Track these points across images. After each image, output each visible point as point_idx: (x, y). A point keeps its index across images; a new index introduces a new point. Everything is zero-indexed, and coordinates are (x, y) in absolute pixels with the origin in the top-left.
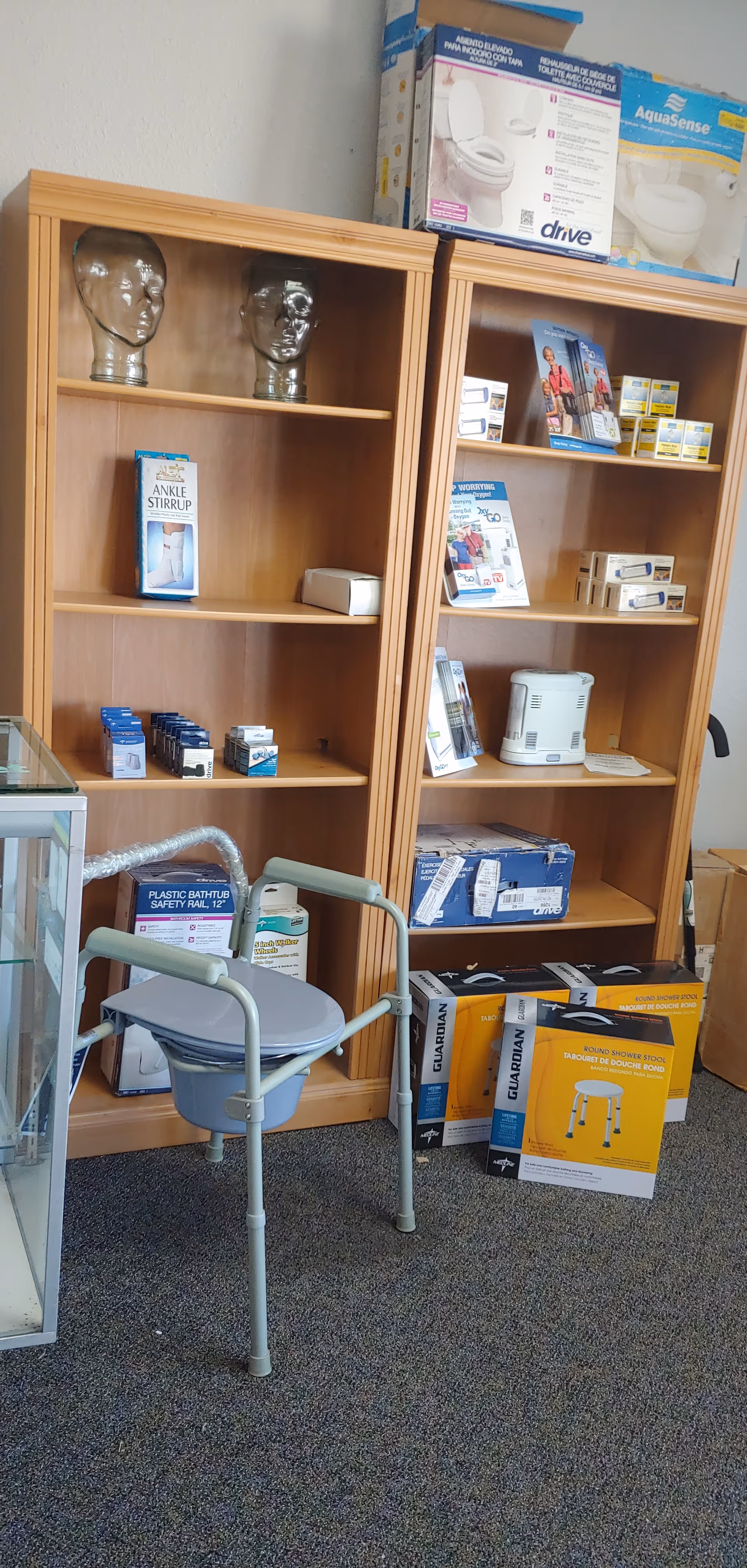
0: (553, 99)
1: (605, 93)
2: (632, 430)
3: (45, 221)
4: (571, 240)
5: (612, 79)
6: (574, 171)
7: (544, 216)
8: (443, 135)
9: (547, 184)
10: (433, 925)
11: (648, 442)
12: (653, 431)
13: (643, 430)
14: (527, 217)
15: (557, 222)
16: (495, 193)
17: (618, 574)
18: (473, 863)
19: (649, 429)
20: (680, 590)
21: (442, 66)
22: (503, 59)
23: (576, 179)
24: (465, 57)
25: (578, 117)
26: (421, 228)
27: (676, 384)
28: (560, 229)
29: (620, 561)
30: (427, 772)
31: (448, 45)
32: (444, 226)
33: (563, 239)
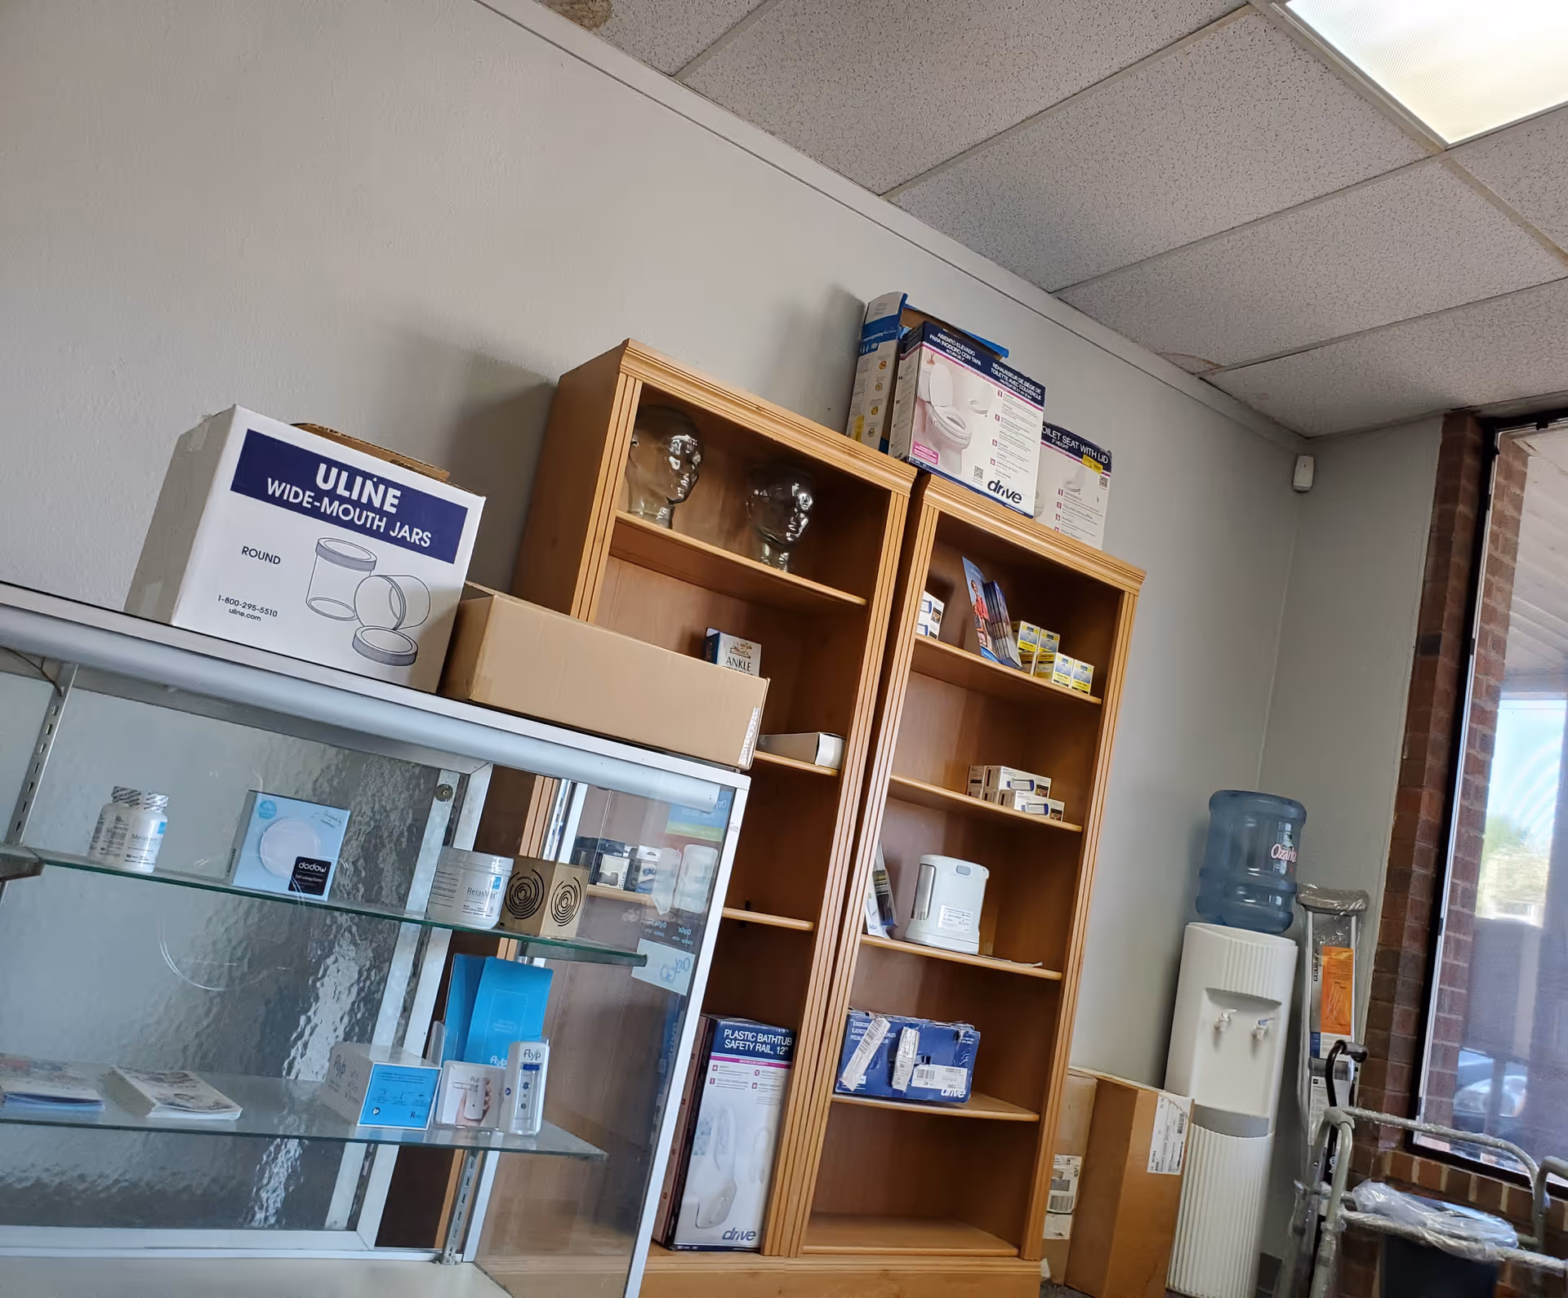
0: (1000, 394)
1: (1034, 399)
2: (1031, 662)
3: (631, 381)
4: (1008, 497)
5: (1039, 391)
6: (1012, 448)
7: (990, 475)
8: (925, 399)
9: (993, 452)
10: (856, 1094)
11: (1045, 671)
12: (1052, 662)
13: (1040, 662)
14: (979, 472)
15: (999, 481)
16: (959, 449)
17: (1009, 784)
18: (897, 1031)
19: (1046, 660)
20: (1060, 806)
21: (927, 351)
22: (968, 357)
23: (1012, 454)
24: (944, 349)
25: (1016, 410)
26: (905, 460)
27: (1057, 636)
28: (1001, 487)
29: (1010, 774)
30: (865, 932)
31: (931, 336)
32: (922, 463)
33: (1002, 495)
